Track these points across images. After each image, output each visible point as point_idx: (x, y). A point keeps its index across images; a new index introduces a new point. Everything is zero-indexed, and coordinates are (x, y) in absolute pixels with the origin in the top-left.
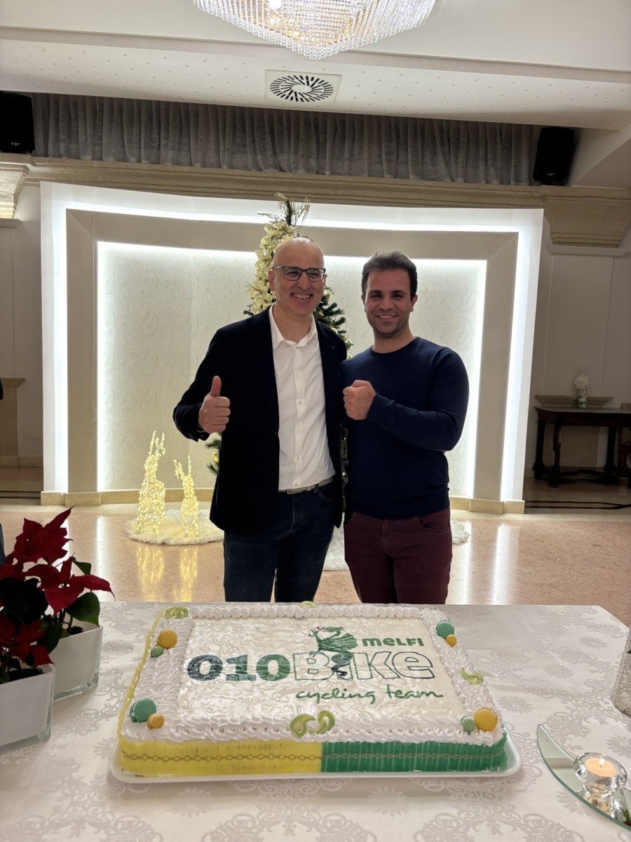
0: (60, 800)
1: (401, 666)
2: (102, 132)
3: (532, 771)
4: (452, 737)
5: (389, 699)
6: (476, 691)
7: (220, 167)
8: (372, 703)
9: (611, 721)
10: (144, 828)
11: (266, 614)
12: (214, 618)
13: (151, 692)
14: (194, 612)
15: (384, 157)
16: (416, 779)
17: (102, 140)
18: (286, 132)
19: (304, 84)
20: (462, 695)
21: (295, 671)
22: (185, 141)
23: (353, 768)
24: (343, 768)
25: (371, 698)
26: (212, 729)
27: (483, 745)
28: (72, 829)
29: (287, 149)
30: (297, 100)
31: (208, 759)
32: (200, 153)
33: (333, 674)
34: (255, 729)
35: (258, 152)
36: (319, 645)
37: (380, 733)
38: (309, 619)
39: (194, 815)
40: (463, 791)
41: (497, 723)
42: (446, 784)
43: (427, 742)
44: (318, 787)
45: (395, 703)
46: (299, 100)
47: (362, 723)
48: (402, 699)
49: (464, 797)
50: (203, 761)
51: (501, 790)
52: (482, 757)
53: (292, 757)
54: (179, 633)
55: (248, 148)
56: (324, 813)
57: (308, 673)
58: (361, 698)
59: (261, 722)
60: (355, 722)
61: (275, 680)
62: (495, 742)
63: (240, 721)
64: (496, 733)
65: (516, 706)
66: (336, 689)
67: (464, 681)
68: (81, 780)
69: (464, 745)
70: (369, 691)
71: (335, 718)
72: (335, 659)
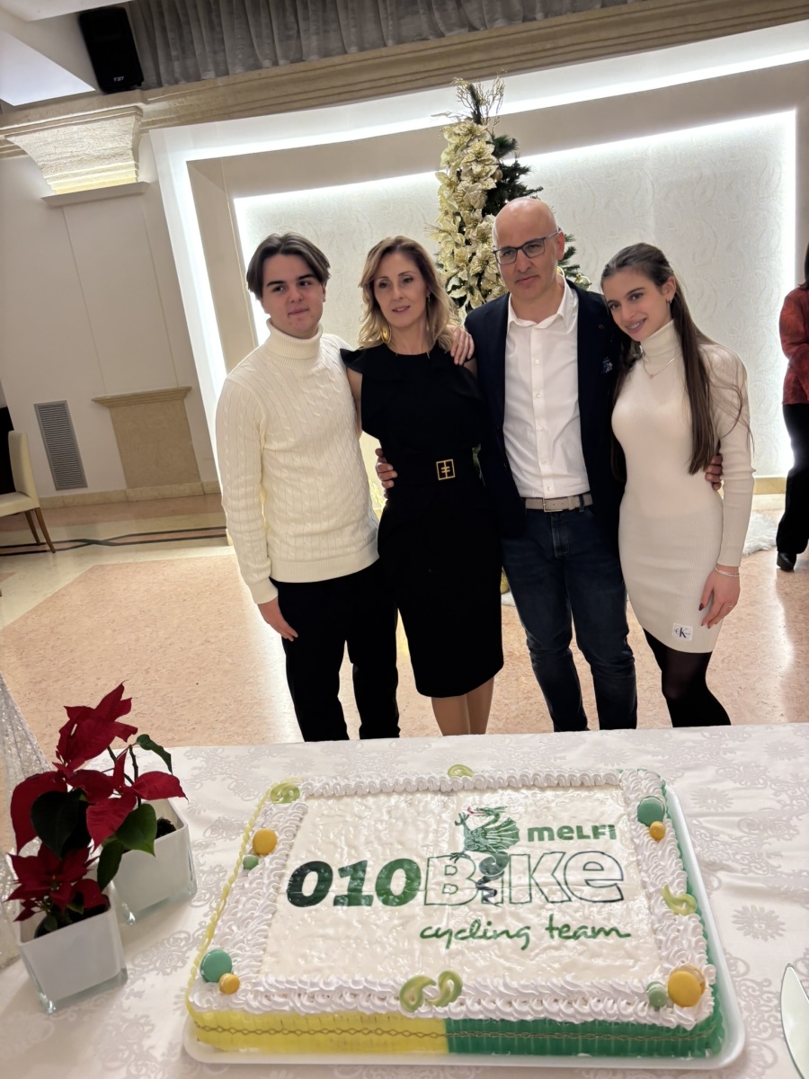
1: (575, 876)
2: (222, 32)
4: (631, 1015)
5: (549, 939)
6: (681, 928)
7: (385, 45)
8: (524, 948)
11: (403, 788)
12: (333, 796)
13: (232, 930)
14: (308, 789)
17: (224, 44)
21: (426, 888)
22: (332, 15)
23: (493, 1048)
24: (478, 1049)
25: (522, 941)
26: (299, 995)
27: (678, 1027)
31: (299, 1032)
32: (353, 30)
33: (477, 893)
34: (354, 995)
35: (434, 7)
36: (466, 842)
38: (462, 795)
41: (703, 989)
43: (594, 1022)
45: (557, 948)
54: (282, 830)
55: (420, 5)
57: (443, 893)
58: (508, 939)
59: (361, 987)
60: (492, 988)
61: (399, 904)
62: (698, 1022)
63: (336, 985)
64: (703, 1006)
65: (760, 927)
66: (476, 921)
67: (665, 910)
68: (151, 1051)
69: (650, 1026)
70: (521, 926)
71: (463, 979)
72: (486, 866)
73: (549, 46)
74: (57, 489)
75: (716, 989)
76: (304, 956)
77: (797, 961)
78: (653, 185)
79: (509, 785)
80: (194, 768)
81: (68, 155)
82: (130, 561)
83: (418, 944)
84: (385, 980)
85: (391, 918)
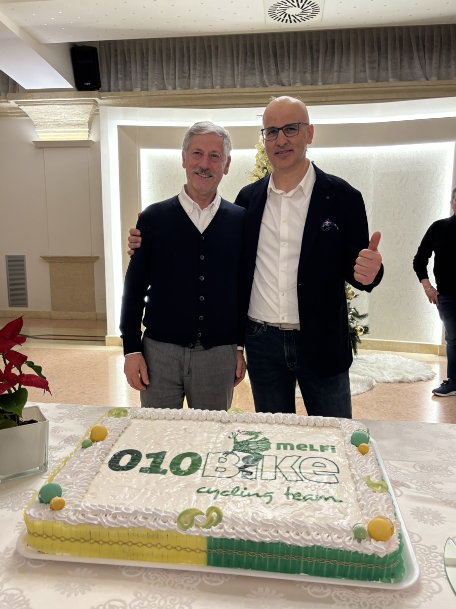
1: (307, 470)
2: (148, 69)
3: (431, 586)
4: (340, 544)
5: (286, 500)
6: (377, 499)
7: (235, 87)
8: (267, 503)
10: (22, 603)
11: (196, 417)
13: (66, 477)
14: (134, 412)
15: (367, 65)
16: (302, 582)
17: (148, 76)
18: (286, 54)
19: (295, 7)
20: (362, 502)
21: (204, 468)
22: (209, 69)
23: (239, 565)
24: (228, 564)
25: (269, 498)
27: (373, 555)
29: (287, 67)
30: (291, 21)
31: (101, 542)
32: (219, 78)
33: (239, 472)
34: (146, 518)
35: (264, 72)
36: (234, 447)
37: (265, 533)
38: (235, 424)
39: (73, 595)
40: (348, 600)
41: (392, 533)
42: (332, 591)
43: (313, 546)
44: (200, 580)
45: (291, 505)
46: (293, 21)
47: (249, 523)
48: (298, 502)
50: (96, 544)
51: (390, 604)
52: (374, 568)
53: (179, 548)
54: (112, 430)
55: (256, 70)
57: (216, 470)
58: (258, 498)
59: (151, 513)
60: (244, 520)
61: (183, 475)
62: (388, 553)
63: (133, 510)
64: (391, 543)
65: (429, 518)
66: (238, 487)
69: (353, 553)
70: (269, 492)
71: (224, 514)
72: (246, 460)
73: (323, 100)
74: (10, 306)
75: (401, 537)
76: (114, 496)
78: (374, 173)
79: (266, 422)
80: (61, 413)
81: (52, 120)
82: (45, 347)
83: (195, 496)
84: (168, 511)
85: (178, 482)
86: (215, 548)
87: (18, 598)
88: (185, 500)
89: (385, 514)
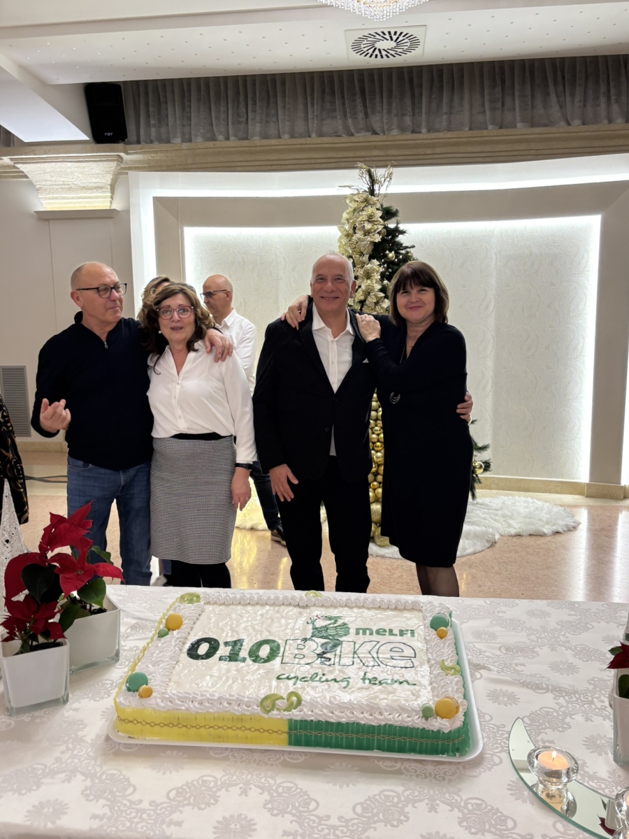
0: (63, 752)
1: (384, 655)
3: (493, 760)
4: (409, 722)
5: (362, 684)
6: (449, 681)
7: (310, 137)
8: (344, 688)
9: (598, 720)
10: (123, 780)
13: (149, 668)
14: (206, 597)
15: (487, 106)
16: (374, 758)
18: (378, 90)
19: (387, 40)
21: (283, 655)
23: (317, 744)
24: (308, 744)
25: (346, 683)
26: (192, 702)
27: (439, 731)
28: (66, 776)
29: (379, 109)
30: (382, 56)
31: (189, 727)
33: (318, 659)
34: (230, 704)
35: (348, 116)
36: (313, 633)
37: (342, 714)
38: (313, 608)
39: (168, 773)
40: (416, 771)
41: (457, 712)
43: (385, 725)
44: (282, 758)
45: (367, 689)
47: (327, 705)
48: (374, 686)
49: (414, 777)
50: (184, 728)
51: (453, 774)
52: (440, 743)
53: (262, 731)
54: (187, 618)
55: (338, 113)
56: (279, 780)
57: (295, 658)
58: (336, 684)
59: (235, 698)
60: (322, 703)
61: (263, 662)
62: (452, 729)
63: (217, 696)
64: (456, 720)
65: (504, 699)
66: (316, 673)
67: (439, 671)
68: (84, 738)
69: (421, 730)
70: (346, 677)
71: (303, 698)
72: (325, 646)
75: (467, 714)
76: (197, 684)
77: (524, 718)
78: (496, 255)
83: (274, 683)
84: (251, 696)
85: (258, 669)
86: (296, 729)
87: (117, 777)
88: (265, 686)
89: (454, 695)
